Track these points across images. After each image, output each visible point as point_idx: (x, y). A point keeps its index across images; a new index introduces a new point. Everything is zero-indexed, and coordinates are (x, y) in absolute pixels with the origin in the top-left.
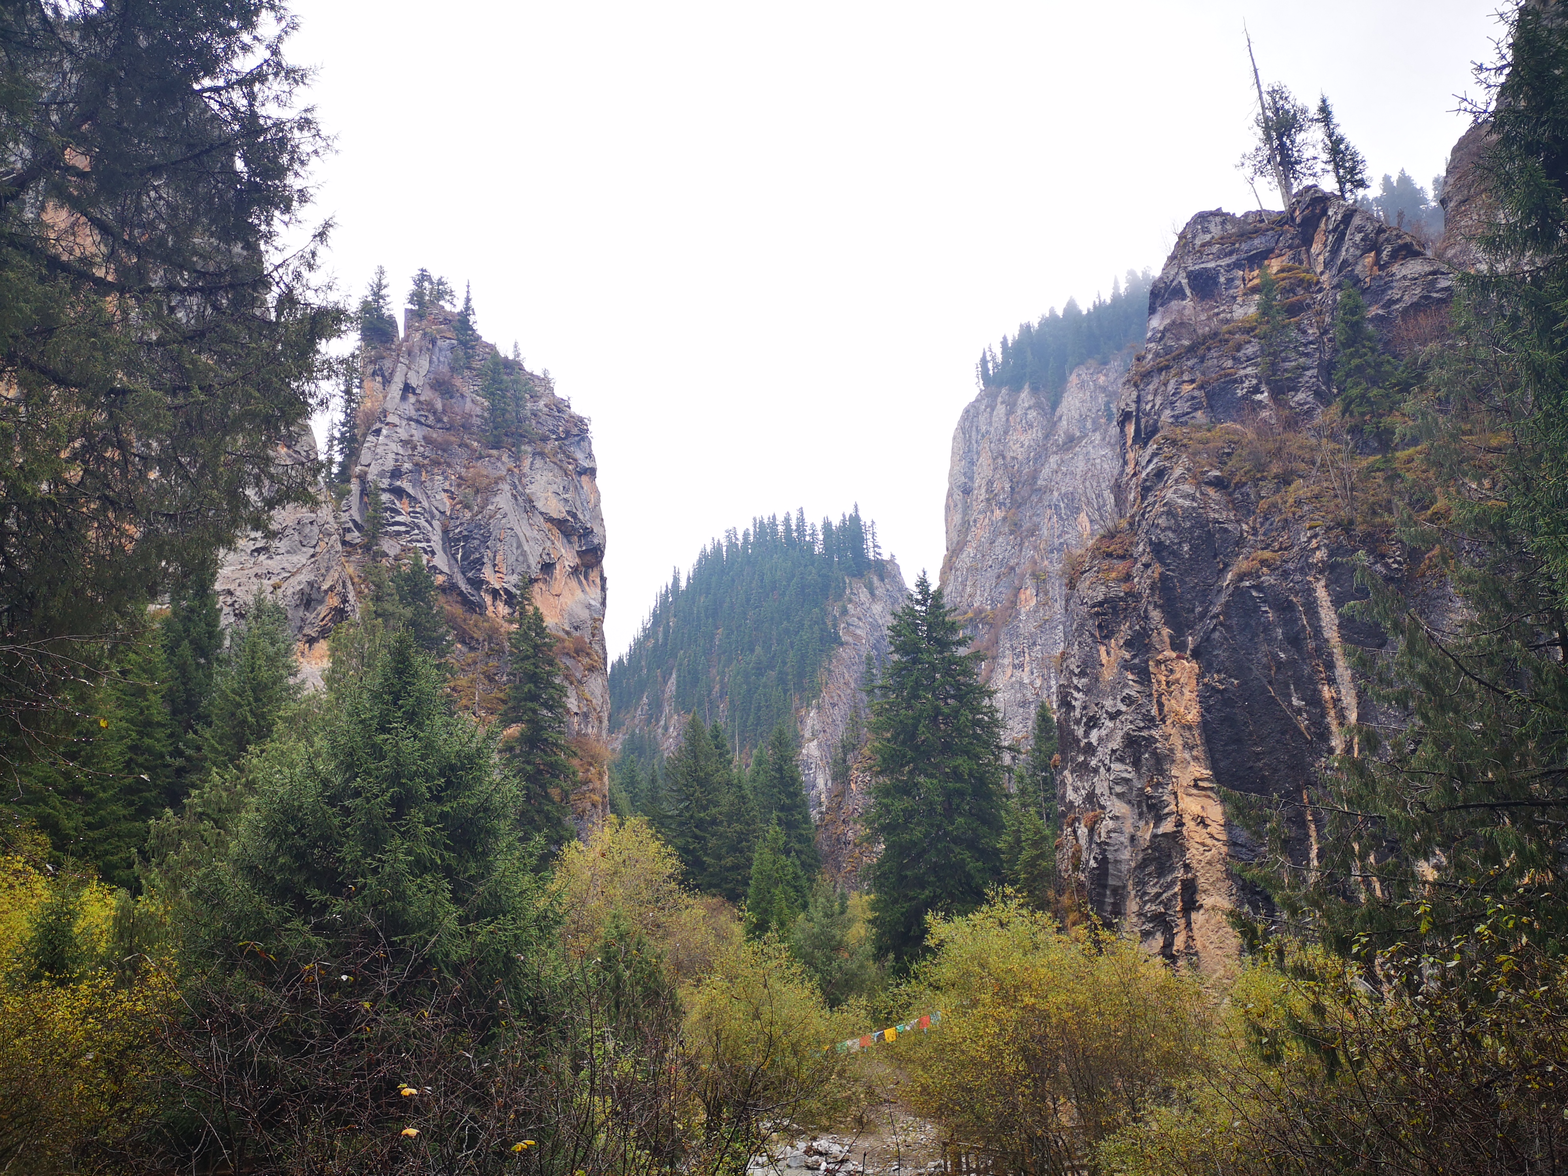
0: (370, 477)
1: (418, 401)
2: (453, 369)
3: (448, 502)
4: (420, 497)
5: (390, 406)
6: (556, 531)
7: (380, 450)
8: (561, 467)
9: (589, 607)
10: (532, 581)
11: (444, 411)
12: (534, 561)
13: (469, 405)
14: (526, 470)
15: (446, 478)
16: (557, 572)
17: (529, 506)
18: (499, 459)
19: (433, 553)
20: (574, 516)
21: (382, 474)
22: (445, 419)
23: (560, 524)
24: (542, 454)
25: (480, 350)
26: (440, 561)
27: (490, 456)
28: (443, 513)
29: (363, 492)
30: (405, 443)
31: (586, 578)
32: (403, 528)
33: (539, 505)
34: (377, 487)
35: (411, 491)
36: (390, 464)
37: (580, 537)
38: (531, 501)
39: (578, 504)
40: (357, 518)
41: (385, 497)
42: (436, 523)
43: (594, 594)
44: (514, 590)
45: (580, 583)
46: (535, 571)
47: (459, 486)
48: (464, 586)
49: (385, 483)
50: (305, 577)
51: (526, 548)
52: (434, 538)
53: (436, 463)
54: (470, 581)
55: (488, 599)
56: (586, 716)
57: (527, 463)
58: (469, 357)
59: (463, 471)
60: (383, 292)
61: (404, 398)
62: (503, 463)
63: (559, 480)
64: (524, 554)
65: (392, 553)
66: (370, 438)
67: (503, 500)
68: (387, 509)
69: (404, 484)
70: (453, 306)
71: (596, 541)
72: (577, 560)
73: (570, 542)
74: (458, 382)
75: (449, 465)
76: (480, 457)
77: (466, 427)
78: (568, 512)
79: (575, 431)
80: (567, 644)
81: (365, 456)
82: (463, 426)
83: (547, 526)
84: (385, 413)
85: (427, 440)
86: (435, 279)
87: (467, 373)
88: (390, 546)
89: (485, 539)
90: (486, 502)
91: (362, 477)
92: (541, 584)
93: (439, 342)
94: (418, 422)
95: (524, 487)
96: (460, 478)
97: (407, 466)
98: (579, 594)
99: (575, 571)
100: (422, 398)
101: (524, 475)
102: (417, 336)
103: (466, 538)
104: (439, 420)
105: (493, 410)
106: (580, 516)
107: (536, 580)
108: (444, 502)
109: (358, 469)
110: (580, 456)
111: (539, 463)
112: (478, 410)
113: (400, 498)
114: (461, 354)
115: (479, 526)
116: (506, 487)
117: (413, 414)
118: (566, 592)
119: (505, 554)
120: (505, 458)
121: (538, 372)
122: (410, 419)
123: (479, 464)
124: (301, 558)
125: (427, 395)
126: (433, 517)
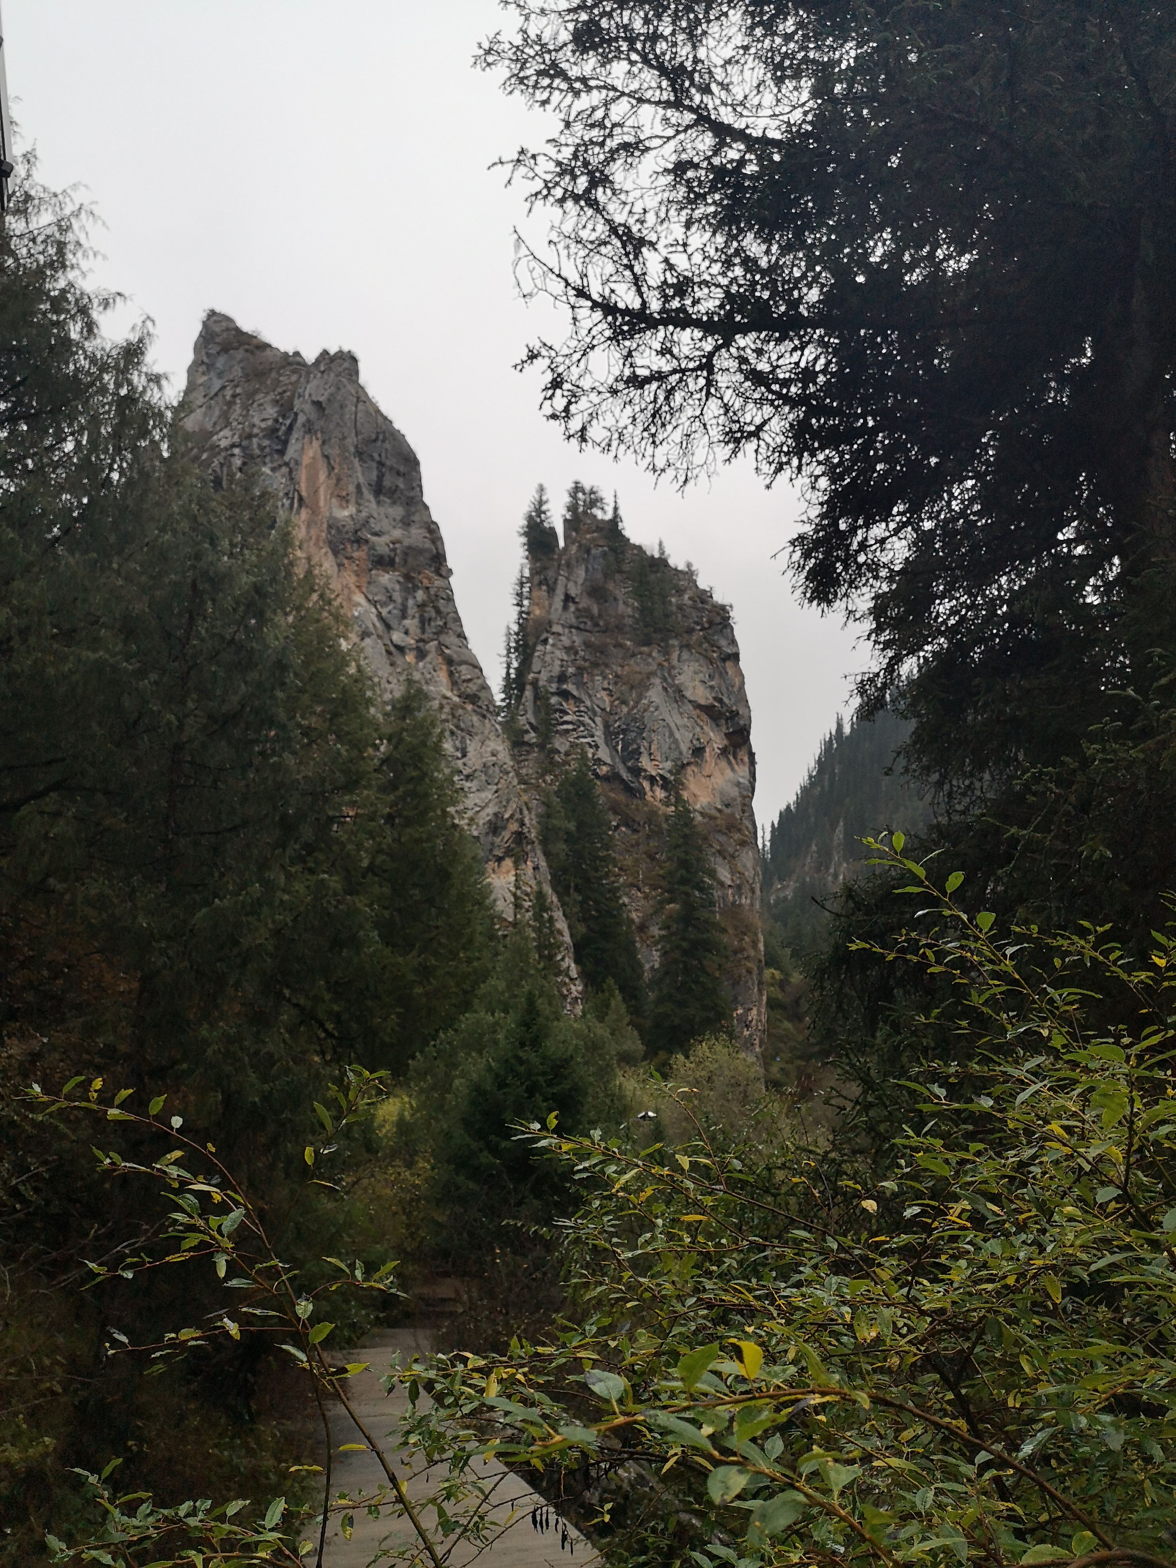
0: (541, 683)
1: (578, 610)
2: (606, 575)
3: (607, 699)
4: (584, 697)
5: (554, 617)
6: (704, 717)
7: (548, 658)
8: (706, 657)
9: (738, 784)
10: (684, 766)
11: (600, 616)
12: (684, 747)
13: (621, 607)
14: (675, 662)
15: (605, 678)
16: (707, 754)
17: (678, 695)
18: (650, 655)
19: (597, 747)
20: (720, 701)
21: (550, 680)
22: (601, 623)
23: (708, 710)
24: (688, 646)
25: (629, 554)
26: (604, 754)
27: (641, 653)
28: (603, 710)
29: (537, 697)
30: (569, 649)
31: (735, 758)
32: (570, 727)
33: (688, 694)
34: (547, 691)
35: (575, 693)
36: (556, 670)
37: (727, 719)
38: (680, 691)
39: (724, 690)
40: (533, 721)
41: (554, 700)
42: (598, 720)
43: (743, 771)
44: (668, 775)
45: (730, 763)
46: (687, 756)
47: (616, 683)
48: (625, 775)
49: (553, 687)
50: (491, 810)
51: (677, 735)
52: (598, 733)
53: (595, 665)
54: (630, 770)
55: (646, 785)
56: (739, 887)
57: (675, 656)
58: (619, 562)
59: (619, 670)
60: (544, 508)
61: (565, 608)
62: (654, 659)
63: (704, 669)
64: (676, 742)
65: (562, 750)
66: (540, 647)
67: (655, 695)
68: (556, 711)
69: (570, 687)
70: (603, 515)
71: (742, 722)
72: (726, 742)
73: (718, 725)
74: (611, 586)
75: (607, 666)
76: (633, 655)
77: (620, 628)
78: (715, 699)
79: (718, 620)
80: (719, 822)
81: (536, 665)
82: (617, 627)
83: (695, 713)
84: (550, 624)
85: (587, 645)
86: (587, 488)
87: (618, 577)
88: (561, 744)
89: (641, 730)
90: (640, 697)
91: (535, 683)
92: (693, 767)
93: (593, 551)
94: (578, 628)
95: (673, 678)
96: (617, 676)
97: (571, 670)
98: (729, 773)
99: (724, 751)
100: (581, 606)
101: (673, 667)
102: (574, 549)
103: (624, 732)
104: (596, 625)
105: (643, 610)
106: (726, 700)
107: (688, 764)
108: (605, 700)
109: (531, 676)
110: (723, 643)
111: (685, 655)
112: (629, 611)
113: (567, 700)
114: (612, 559)
115: (635, 720)
116: (657, 681)
117: (573, 621)
118: (717, 773)
119: (659, 742)
120: (655, 654)
121: (682, 567)
122: (571, 627)
123: (632, 662)
124: (488, 795)
125: (585, 602)
126: (595, 714)
